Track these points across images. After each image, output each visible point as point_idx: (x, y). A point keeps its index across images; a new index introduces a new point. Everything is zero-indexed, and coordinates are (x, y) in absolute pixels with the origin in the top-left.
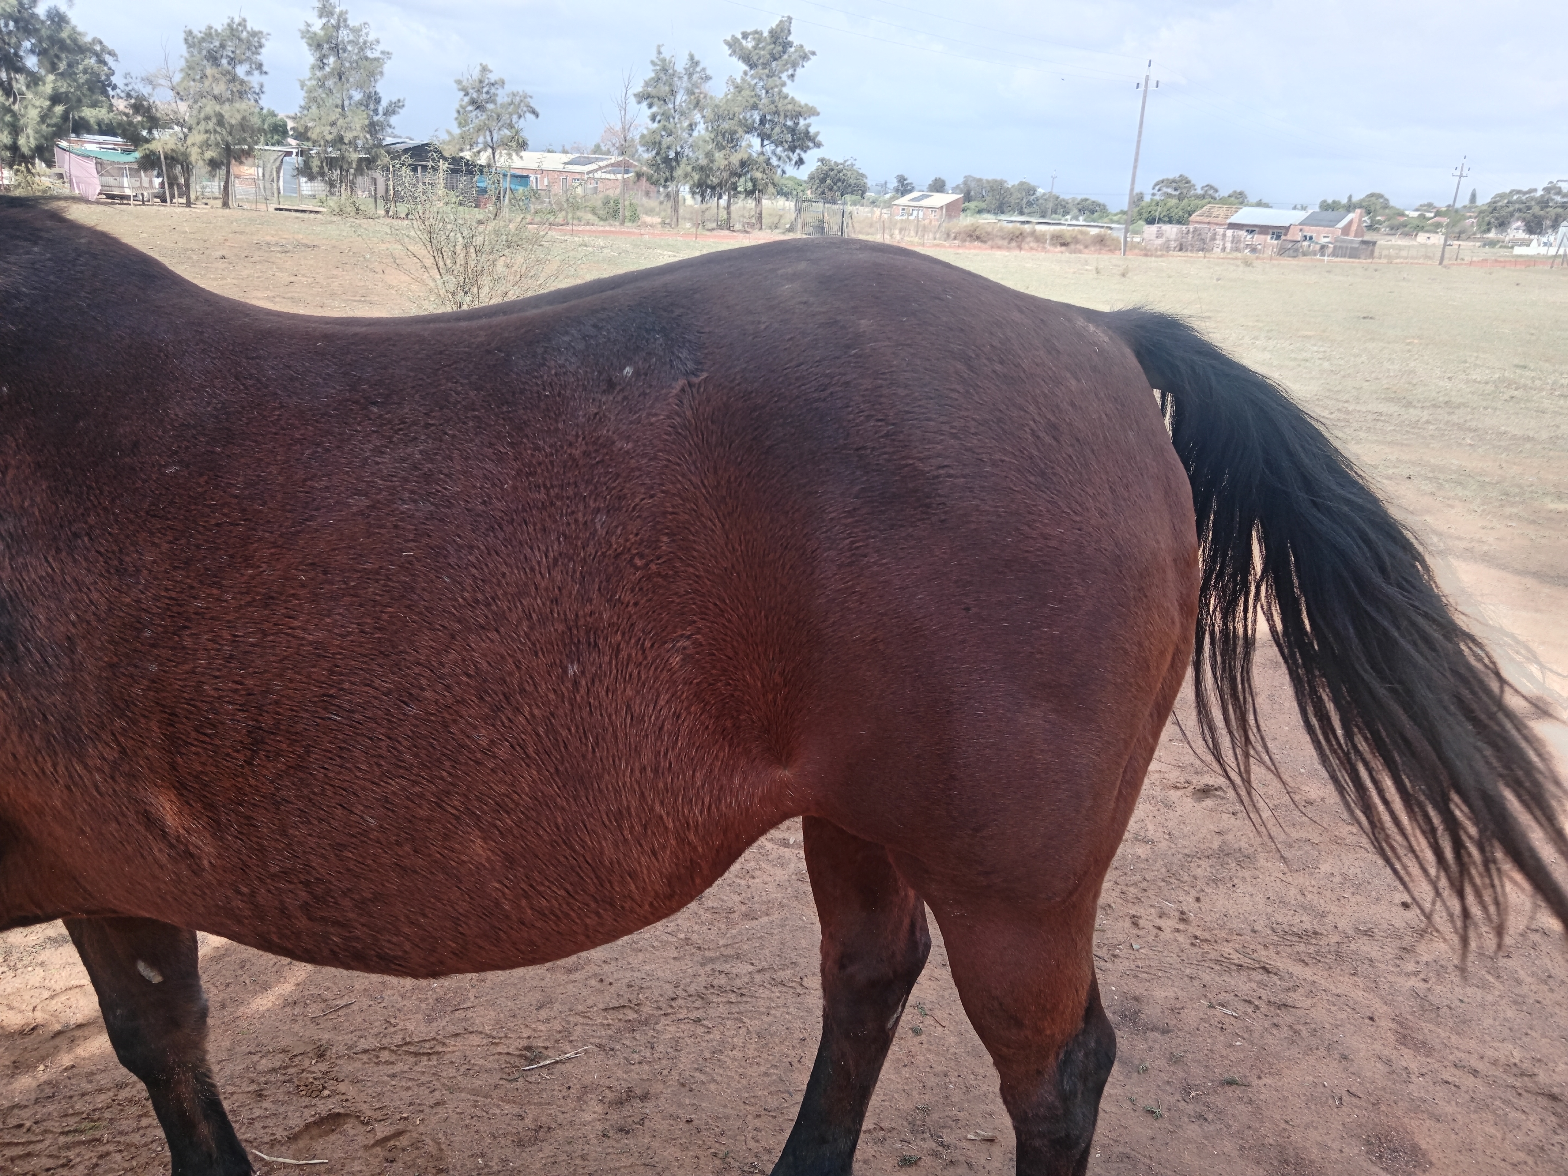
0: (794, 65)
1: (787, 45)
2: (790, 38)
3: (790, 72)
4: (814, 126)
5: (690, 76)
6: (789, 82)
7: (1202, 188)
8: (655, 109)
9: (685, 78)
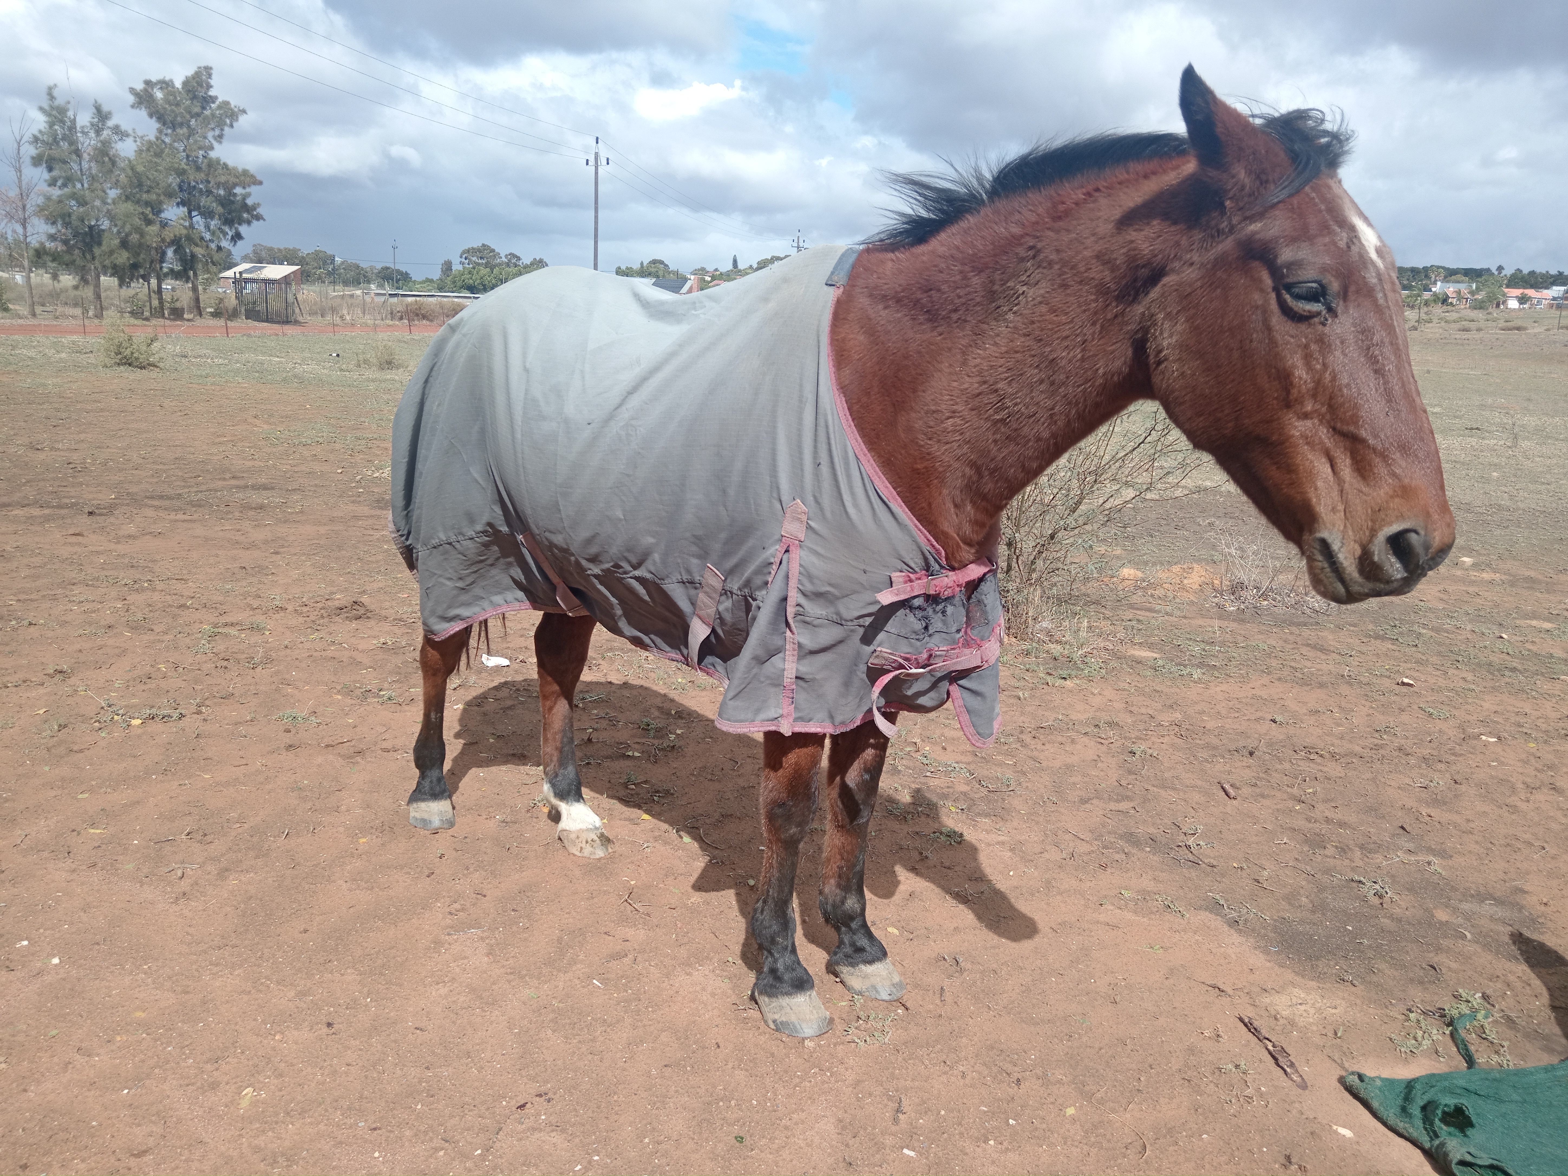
0: (221, 125)
1: (208, 100)
2: (212, 93)
3: (217, 132)
4: (254, 196)
5: (98, 132)
6: (215, 144)
7: (506, 256)
8: (55, 173)
9: (92, 134)
